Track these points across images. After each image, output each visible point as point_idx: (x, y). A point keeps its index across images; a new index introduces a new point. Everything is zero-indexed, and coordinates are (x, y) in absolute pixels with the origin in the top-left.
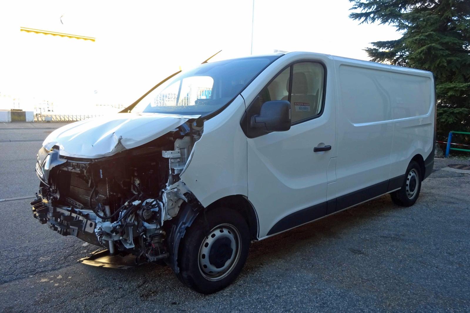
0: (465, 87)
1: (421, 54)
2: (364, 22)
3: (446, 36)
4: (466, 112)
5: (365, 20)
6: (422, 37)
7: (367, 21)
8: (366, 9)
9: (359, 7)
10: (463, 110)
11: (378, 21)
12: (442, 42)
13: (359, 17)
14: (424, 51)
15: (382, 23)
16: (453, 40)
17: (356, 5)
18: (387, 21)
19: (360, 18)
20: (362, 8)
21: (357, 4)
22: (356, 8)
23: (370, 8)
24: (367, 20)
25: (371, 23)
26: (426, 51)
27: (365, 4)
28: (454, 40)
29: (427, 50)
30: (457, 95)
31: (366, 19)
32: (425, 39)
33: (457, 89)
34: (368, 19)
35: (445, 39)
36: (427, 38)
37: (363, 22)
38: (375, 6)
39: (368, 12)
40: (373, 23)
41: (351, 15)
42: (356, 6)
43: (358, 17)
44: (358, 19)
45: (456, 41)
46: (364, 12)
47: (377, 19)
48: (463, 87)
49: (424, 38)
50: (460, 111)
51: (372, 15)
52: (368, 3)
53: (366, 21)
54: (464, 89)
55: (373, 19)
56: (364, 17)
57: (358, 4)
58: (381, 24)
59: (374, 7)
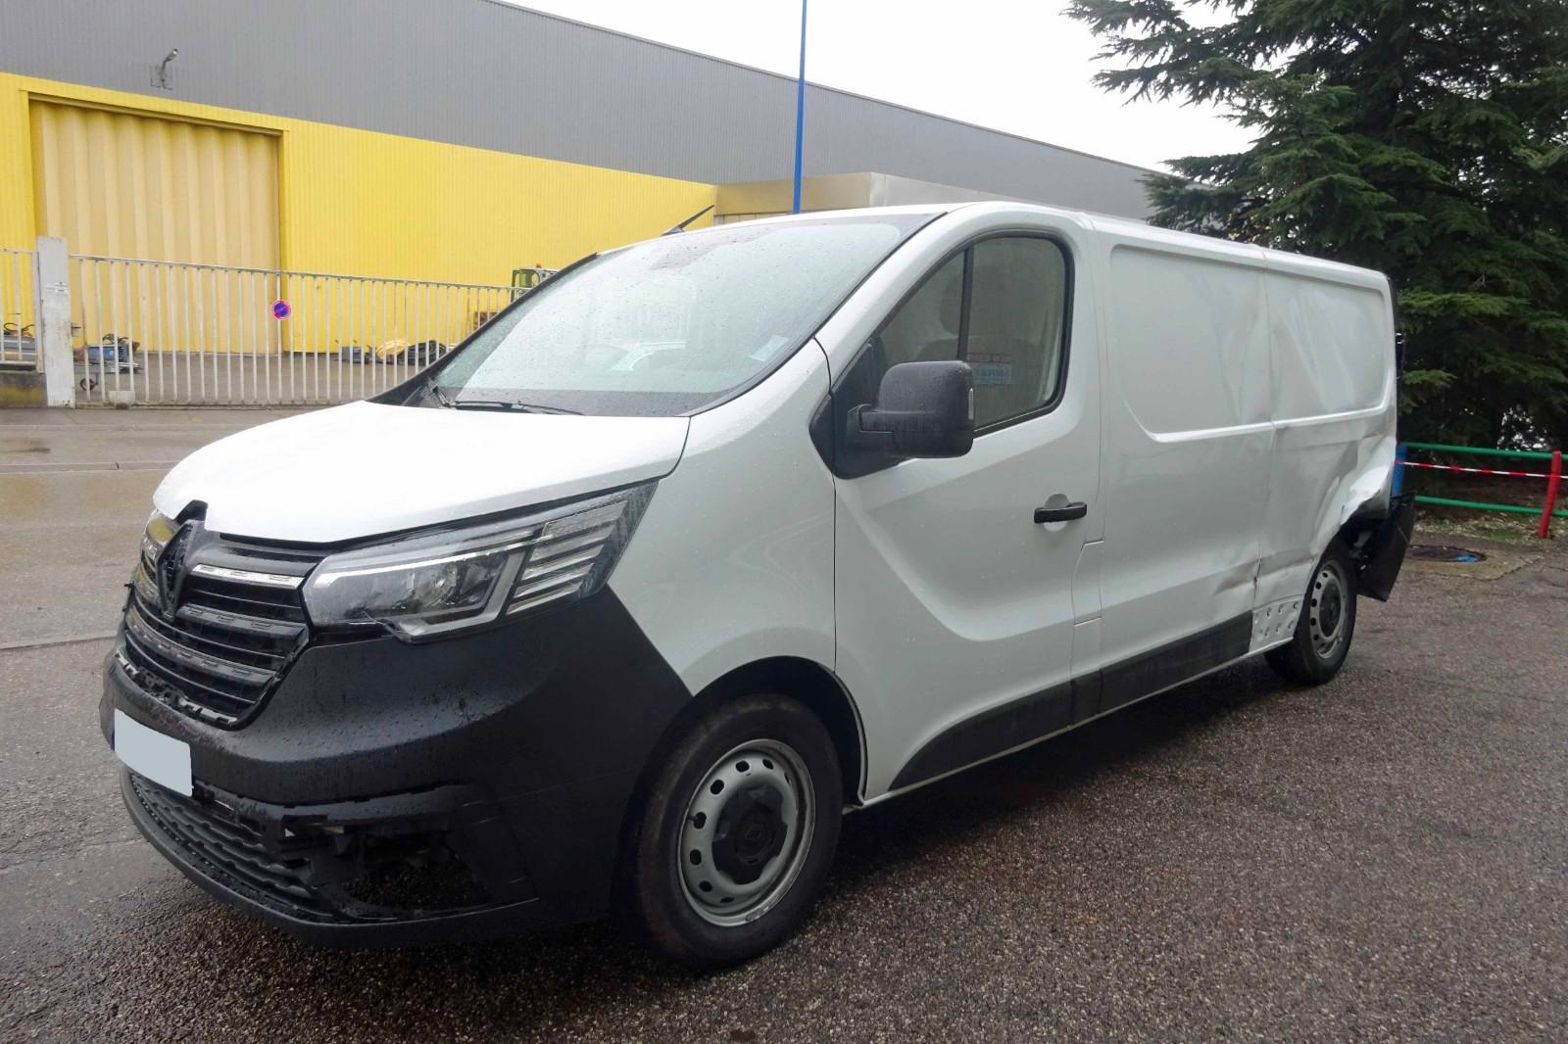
0: (1436, 306)
1: (1305, 204)
2: (1140, 96)
3: (1388, 143)
4: (1442, 383)
5: (1141, 91)
6: (1306, 151)
7: (1148, 95)
8: (1143, 57)
9: (1119, 50)
10: (1433, 377)
11: (1181, 95)
12: (1370, 164)
13: (1123, 83)
14: (1313, 195)
15: (1193, 100)
16: (1405, 157)
17: (1109, 45)
18: (1207, 94)
19: (1127, 86)
20: (1129, 55)
21: (1113, 43)
22: (1110, 55)
23: (1153, 55)
24: (1149, 90)
25: (1161, 99)
26: (1317, 195)
27: (1138, 43)
28: (1409, 157)
29: (1321, 192)
30: (1415, 329)
31: (1144, 89)
32: (1315, 158)
33: (1413, 311)
34: (1152, 86)
35: (1381, 152)
36: (1320, 156)
37: (1135, 97)
38: (1171, 49)
39: (1149, 65)
40: (1165, 100)
41: (1097, 77)
42: (1111, 50)
43: (1119, 84)
44: (1118, 89)
45: (1413, 161)
46: (1136, 65)
47: (1176, 88)
48: (1431, 306)
49: (1312, 155)
50: (1424, 381)
51: (1162, 76)
52: (1147, 40)
53: (1145, 93)
54: (1434, 314)
55: (1167, 88)
56: (1140, 81)
57: (1117, 43)
58: (1188, 103)
59: (1167, 50)
